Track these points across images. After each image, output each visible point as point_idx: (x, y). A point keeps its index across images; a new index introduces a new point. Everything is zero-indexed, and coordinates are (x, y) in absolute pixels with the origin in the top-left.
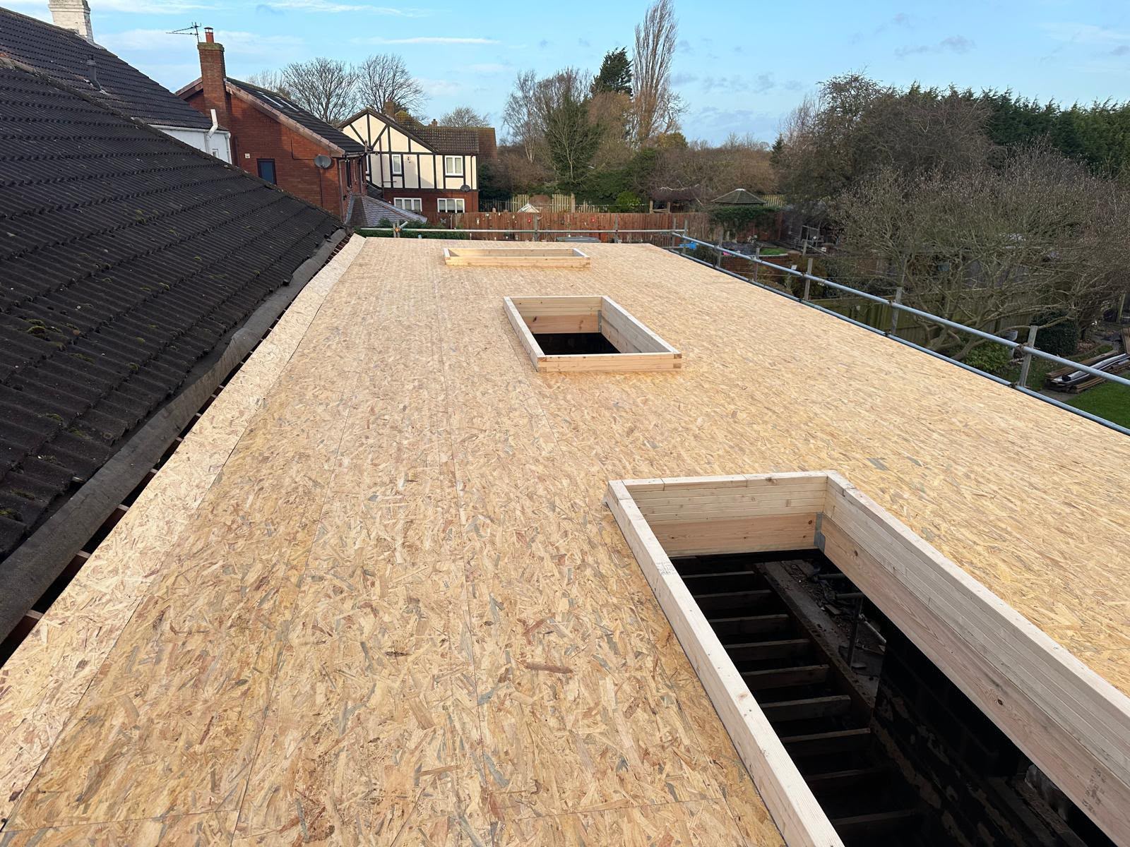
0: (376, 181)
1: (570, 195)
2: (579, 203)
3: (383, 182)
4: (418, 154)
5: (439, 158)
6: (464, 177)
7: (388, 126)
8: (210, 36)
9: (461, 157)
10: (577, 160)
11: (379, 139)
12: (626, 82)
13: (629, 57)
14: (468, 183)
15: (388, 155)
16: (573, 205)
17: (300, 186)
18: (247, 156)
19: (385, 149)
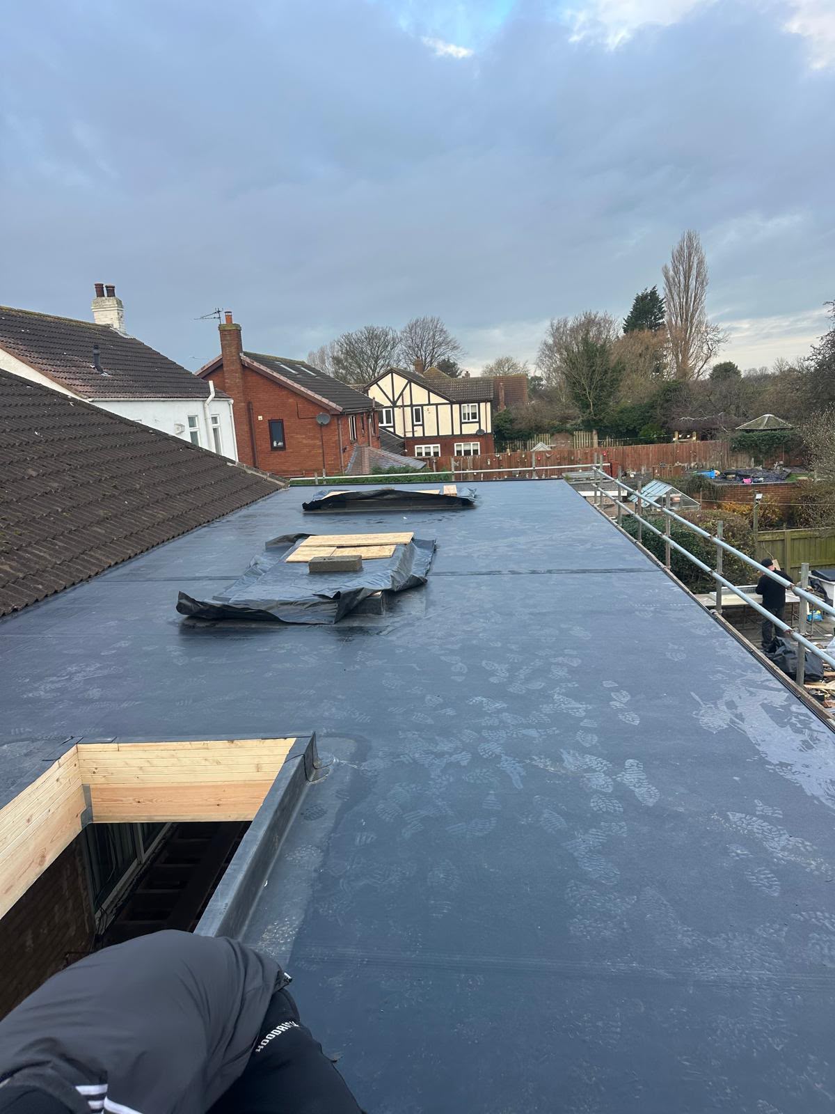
0: (399, 432)
1: (592, 432)
2: (601, 436)
3: (405, 432)
4: (437, 405)
5: (456, 407)
6: (479, 422)
7: (410, 382)
8: (229, 318)
9: (477, 404)
10: (598, 398)
11: (401, 394)
12: (660, 318)
13: (661, 294)
14: (483, 427)
15: (410, 408)
16: (596, 440)
17: (305, 441)
18: (260, 418)
19: (407, 402)
